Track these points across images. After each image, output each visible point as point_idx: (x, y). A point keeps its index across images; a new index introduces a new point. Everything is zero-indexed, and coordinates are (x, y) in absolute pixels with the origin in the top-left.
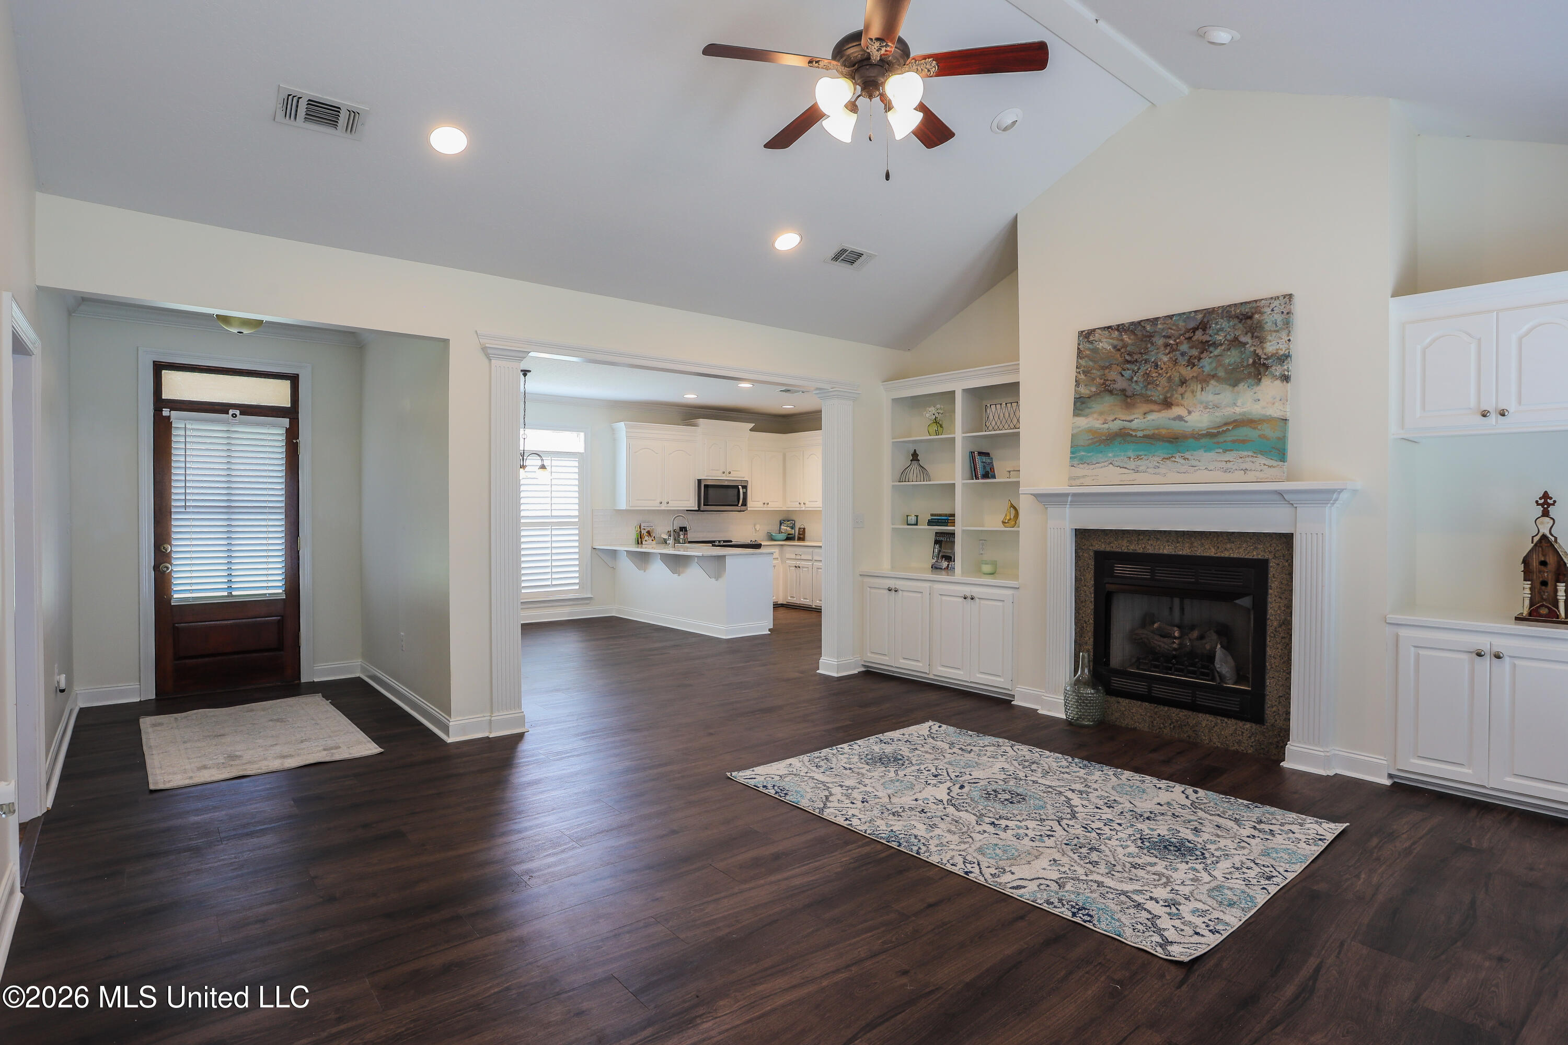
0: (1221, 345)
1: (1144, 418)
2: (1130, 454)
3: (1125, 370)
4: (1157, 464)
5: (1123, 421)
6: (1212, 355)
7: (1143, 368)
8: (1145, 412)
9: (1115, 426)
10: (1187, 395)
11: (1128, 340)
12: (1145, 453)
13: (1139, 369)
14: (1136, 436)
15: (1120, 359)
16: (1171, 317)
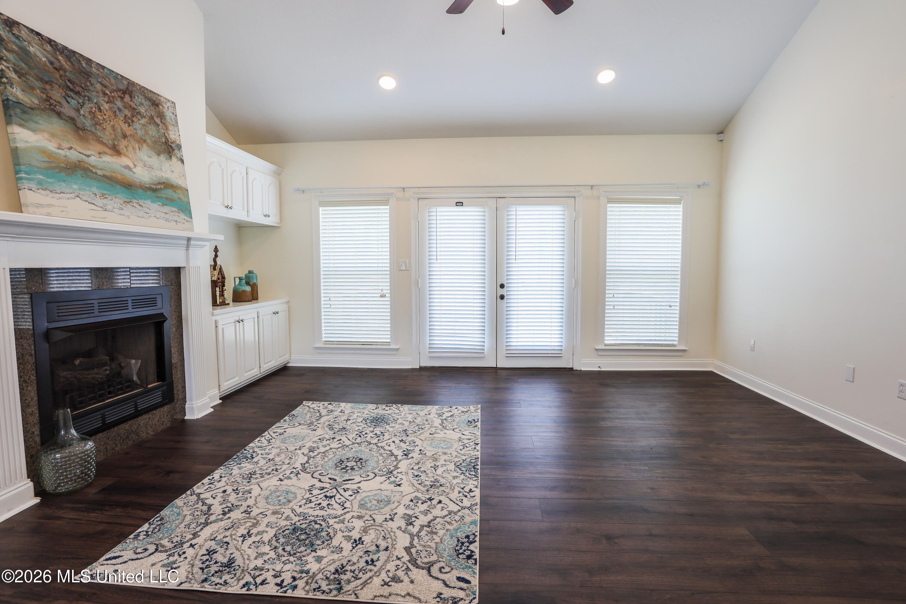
0: (145, 117)
1: (100, 158)
2: (95, 190)
3: (69, 97)
4: (121, 206)
5: (80, 153)
6: (140, 122)
7: (88, 106)
8: (100, 152)
9: (74, 156)
10: (130, 149)
11: (64, 63)
12: (109, 193)
13: (84, 104)
14: (96, 173)
15: (61, 81)
16: (103, 67)
